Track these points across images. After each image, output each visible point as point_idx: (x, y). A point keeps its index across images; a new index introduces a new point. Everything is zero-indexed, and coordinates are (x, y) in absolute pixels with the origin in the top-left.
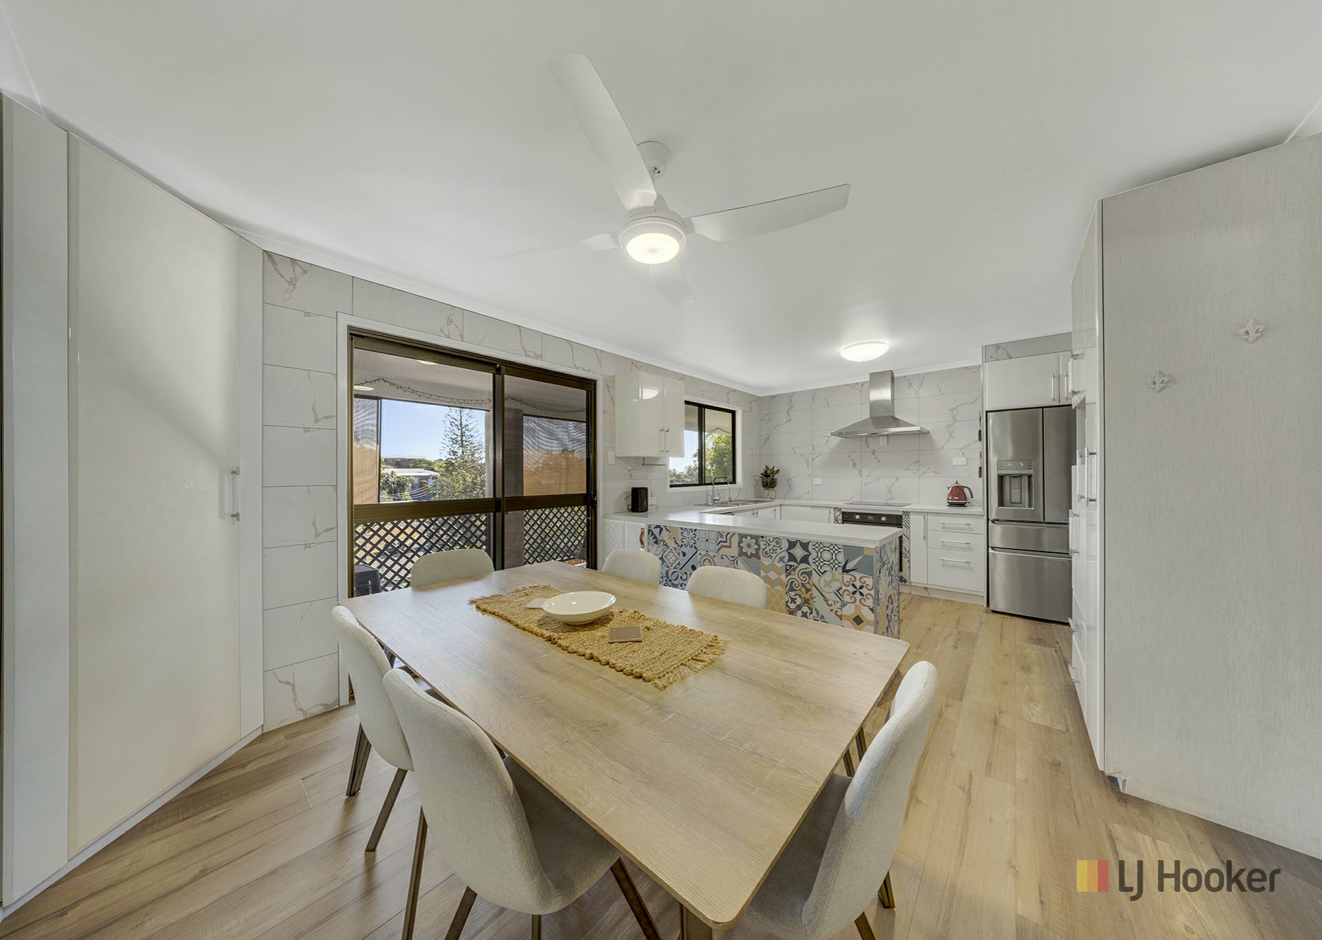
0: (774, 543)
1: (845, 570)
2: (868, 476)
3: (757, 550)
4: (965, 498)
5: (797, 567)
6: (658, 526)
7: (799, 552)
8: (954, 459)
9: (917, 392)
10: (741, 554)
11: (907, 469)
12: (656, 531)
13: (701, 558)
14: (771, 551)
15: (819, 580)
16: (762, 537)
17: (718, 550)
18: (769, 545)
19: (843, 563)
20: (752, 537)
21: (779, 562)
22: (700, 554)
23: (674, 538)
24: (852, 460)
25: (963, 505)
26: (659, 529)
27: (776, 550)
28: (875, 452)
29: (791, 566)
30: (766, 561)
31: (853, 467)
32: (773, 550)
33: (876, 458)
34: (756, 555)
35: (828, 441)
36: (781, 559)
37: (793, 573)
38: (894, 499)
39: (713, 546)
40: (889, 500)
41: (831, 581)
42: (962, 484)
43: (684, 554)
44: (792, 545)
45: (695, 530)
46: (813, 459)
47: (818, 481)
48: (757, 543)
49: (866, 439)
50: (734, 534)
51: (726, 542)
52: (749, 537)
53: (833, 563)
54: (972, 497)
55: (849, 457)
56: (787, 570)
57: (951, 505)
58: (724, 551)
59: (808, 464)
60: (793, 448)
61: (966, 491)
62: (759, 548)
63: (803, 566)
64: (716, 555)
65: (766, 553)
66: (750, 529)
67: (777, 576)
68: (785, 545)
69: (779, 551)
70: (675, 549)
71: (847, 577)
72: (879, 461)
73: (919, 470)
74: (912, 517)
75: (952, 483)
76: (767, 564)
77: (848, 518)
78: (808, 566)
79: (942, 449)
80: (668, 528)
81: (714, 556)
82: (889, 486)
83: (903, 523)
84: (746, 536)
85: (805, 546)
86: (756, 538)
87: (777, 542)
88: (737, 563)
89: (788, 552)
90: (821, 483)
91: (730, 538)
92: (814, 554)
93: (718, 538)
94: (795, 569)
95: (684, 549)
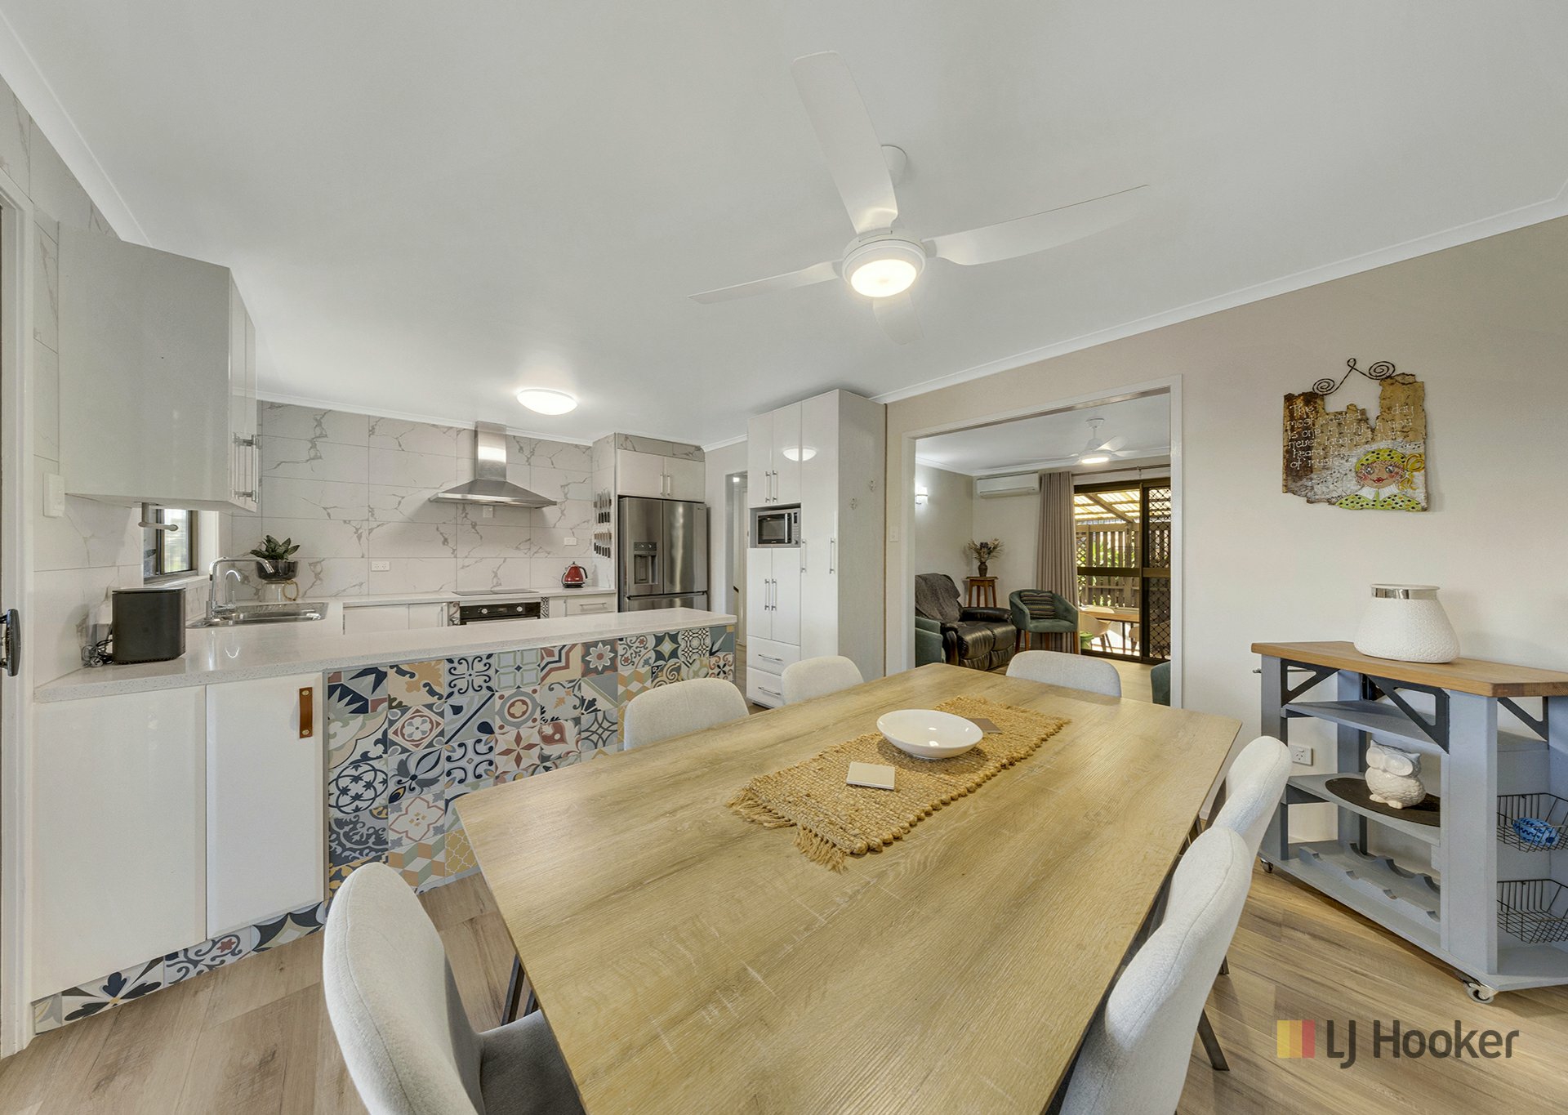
0: (637, 644)
1: (712, 654)
2: (466, 557)
3: (613, 660)
4: (581, 579)
5: (665, 665)
6: (365, 672)
7: (667, 647)
8: (565, 539)
9: (528, 458)
10: (587, 671)
11: (517, 548)
12: (364, 686)
13: (503, 705)
14: (634, 655)
15: (688, 671)
16: (621, 640)
17: (543, 679)
18: (630, 647)
19: (710, 647)
20: (605, 643)
21: (643, 666)
22: (501, 697)
23: (425, 685)
24: (441, 534)
25: (579, 586)
26: (372, 678)
27: (640, 651)
28: (476, 524)
29: (658, 667)
30: (625, 671)
31: (444, 544)
32: (636, 652)
33: (478, 533)
34: (613, 667)
35: (400, 502)
36: (646, 662)
37: (660, 674)
38: (500, 584)
39: (531, 675)
40: (494, 586)
41: (700, 669)
42: (579, 564)
43: (457, 710)
44: (659, 640)
45: (489, 656)
46: (371, 531)
47: (379, 565)
48: (614, 650)
49: (464, 507)
50: (574, 646)
51: (560, 661)
52: (600, 644)
53: (699, 651)
54: (587, 577)
55: (437, 529)
56: (653, 673)
57: (568, 586)
58: (554, 677)
59: (359, 538)
60: (325, 509)
61: (581, 570)
62: (616, 656)
63: (673, 661)
64: (538, 688)
65: (626, 660)
66: (601, 633)
67: (641, 685)
68: (651, 642)
69: (643, 651)
70: (430, 707)
71: (713, 660)
72: (481, 537)
73: (530, 549)
74: (551, 602)
75: (569, 564)
76: (626, 675)
77: (469, 614)
78: (676, 660)
79: (554, 527)
80: (405, 668)
81: (535, 691)
82: (495, 570)
83: (542, 611)
84: (595, 644)
85: (674, 638)
86: (612, 643)
87: (642, 642)
88: (579, 689)
89: (655, 651)
90: (388, 569)
91: (567, 654)
92: (683, 644)
93: (543, 658)
94: (662, 670)
95: (456, 700)
